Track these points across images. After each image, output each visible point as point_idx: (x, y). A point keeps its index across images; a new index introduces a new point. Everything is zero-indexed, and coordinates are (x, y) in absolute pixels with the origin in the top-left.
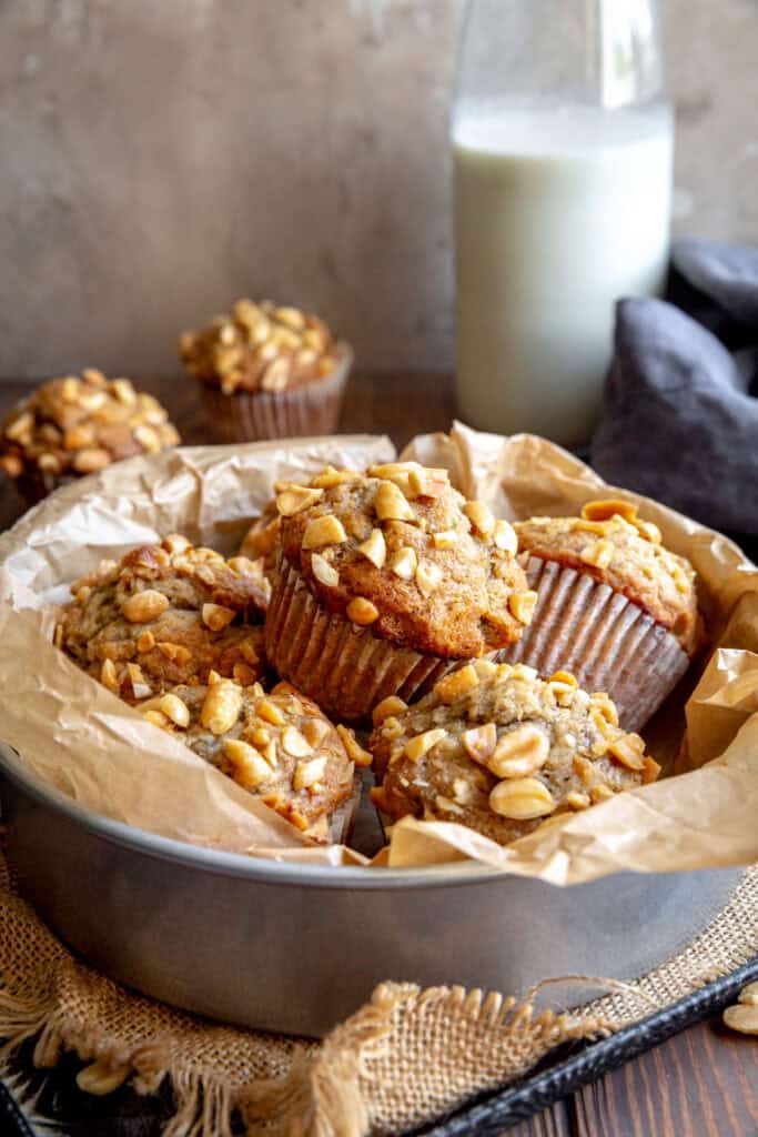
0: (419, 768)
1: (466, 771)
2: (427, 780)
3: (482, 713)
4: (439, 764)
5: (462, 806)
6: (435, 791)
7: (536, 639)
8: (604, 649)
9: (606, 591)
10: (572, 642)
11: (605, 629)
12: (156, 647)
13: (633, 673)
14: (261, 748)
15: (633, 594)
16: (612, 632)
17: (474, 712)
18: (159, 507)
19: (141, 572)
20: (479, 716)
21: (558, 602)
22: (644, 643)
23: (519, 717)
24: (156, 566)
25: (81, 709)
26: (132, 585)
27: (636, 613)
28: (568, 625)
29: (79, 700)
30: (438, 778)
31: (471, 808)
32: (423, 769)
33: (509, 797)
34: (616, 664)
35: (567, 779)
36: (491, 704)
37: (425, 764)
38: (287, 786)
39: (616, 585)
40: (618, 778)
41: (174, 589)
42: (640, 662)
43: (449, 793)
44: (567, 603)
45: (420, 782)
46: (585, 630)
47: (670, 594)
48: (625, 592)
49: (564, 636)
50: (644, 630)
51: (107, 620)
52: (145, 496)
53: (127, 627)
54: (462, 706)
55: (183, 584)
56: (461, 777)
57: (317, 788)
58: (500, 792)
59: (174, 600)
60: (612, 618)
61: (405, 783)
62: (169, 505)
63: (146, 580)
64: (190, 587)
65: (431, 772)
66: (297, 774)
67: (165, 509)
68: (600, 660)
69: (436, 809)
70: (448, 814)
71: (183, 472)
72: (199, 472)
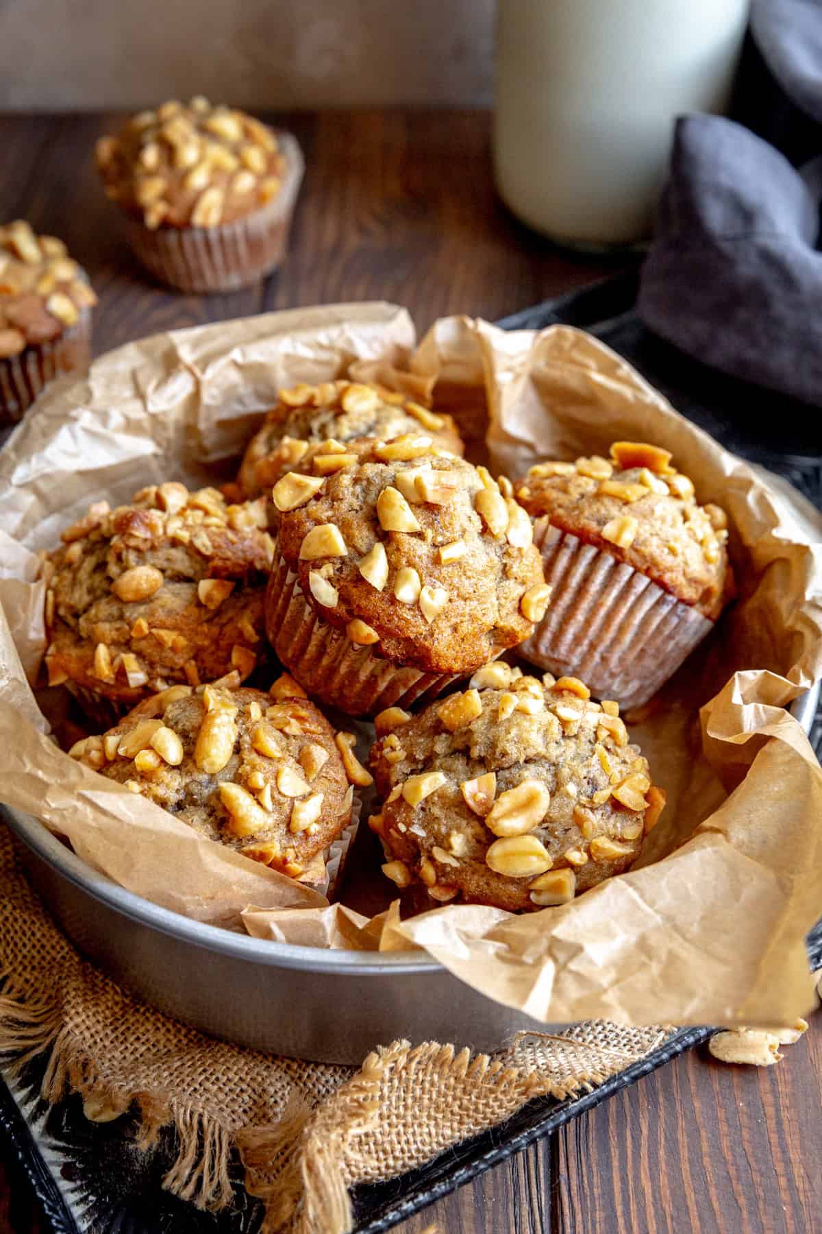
0: (417, 816)
1: (464, 823)
2: (424, 828)
3: (483, 754)
4: (436, 811)
5: (457, 858)
6: (432, 840)
7: (551, 617)
8: (622, 629)
9: (627, 571)
10: (588, 623)
11: (624, 610)
12: (150, 633)
13: (651, 651)
14: (254, 792)
15: (656, 574)
16: (631, 611)
17: (476, 752)
18: (153, 416)
19: (132, 543)
20: (480, 756)
21: (574, 581)
22: (665, 621)
23: (521, 761)
24: (148, 535)
26: (124, 556)
27: (658, 593)
28: (585, 605)
29: (65, 781)
30: (436, 827)
31: (467, 860)
32: (421, 814)
33: (507, 856)
34: (633, 643)
35: (566, 830)
36: (493, 745)
37: (423, 809)
38: (283, 827)
39: (639, 565)
40: (618, 825)
41: (168, 560)
42: (659, 641)
43: (446, 845)
44: (586, 579)
45: (417, 830)
46: (602, 612)
47: (697, 568)
48: (647, 572)
49: (580, 617)
50: (665, 610)
51: (99, 592)
52: (137, 405)
54: (464, 739)
55: (177, 554)
56: (459, 829)
57: (314, 828)
58: (496, 851)
59: (169, 573)
60: (632, 598)
61: (403, 828)
62: (165, 413)
63: (138, 550)
64: (186, 557)
65: (429, 820)
66: (294, 816)
67: (162, 418)
68: (616, 641)
69: (431, 859)
70: (444, 865)
71: (179, 371)
72: (197, 371)
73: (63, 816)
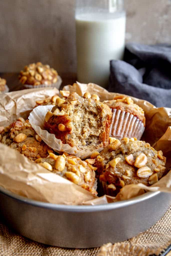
0: (115, 169)
1: (128, 168)
2: (118, 171)
3: (126, 151)
4: (120, 167)
5: (129, 177)
6: (122, 174)
8: (130, 128)
9: (128, 114)
10: (123, 127)
11: (130, 123)
12: (27, 148)
13: (136, 133)
14: (75, 172)
15: (135, 114)
16: (131, 124)
18: (7, 111)
19: (17, 129)
21: (118, 118)
22: (138, 126)
24: (20, 126)
25: (34, 173)
26: (15, 133)
27: (135, 118)
28: (121, 123)
29: (33, 171)
30: (122, 170)
31: (132, 177)
32: (117, 169)
33: (142, 172)
34: (133, 131)
37: (117, 167)
38: (83, 181)
39: (131, 112)
41: (26, 132)
42: (137, 130)
43: (126, 174)
44: (120, 118)
45: (117, 172)
46: (126, 124)
48: (133, 114)
50: (138, 122)
52: (3, 108)
53: (17, 144)
54: (119, 150)
55: (28, 130)
56: (128, 169)
57: (91, 180)
58: (139, 172)
59: (27, 135)
60: (131, 120)
61: (113, 173)
62: (9, 110)
63: (18, 130)
64: (30, 131)
65: (119, 170)
66: (85, 178)
67: (8, 111)
68: (130, 130)
69: (122, 179)
70: (126, 179)
71: (11, 101)
72: (15, 101)
73: (33, 183)
